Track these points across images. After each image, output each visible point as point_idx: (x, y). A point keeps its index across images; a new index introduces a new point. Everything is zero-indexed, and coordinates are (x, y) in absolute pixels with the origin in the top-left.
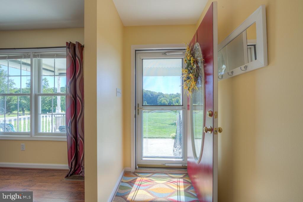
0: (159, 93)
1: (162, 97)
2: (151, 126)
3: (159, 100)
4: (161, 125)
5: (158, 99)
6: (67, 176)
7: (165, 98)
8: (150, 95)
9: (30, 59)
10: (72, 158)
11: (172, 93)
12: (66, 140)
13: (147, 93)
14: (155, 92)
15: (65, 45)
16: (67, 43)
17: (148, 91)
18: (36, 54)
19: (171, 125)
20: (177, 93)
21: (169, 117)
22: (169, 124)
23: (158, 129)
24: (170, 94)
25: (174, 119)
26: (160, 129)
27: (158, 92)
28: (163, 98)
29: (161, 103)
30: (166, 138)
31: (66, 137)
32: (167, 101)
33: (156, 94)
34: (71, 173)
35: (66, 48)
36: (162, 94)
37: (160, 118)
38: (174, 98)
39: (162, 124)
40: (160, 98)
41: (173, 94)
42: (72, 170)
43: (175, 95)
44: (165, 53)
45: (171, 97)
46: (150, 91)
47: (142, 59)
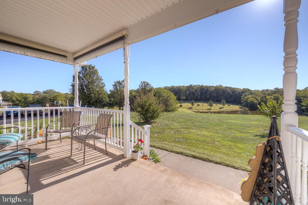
0: (244, 89)
1: (248, 95)
2: (219, 135)
3: (244, 98)
4: (238, 134)
5: (242, 96)
7: (253, 96)
8: (230, 93)
11: (265, 89)
13: (226, 90)
14: (237, 88)
17: (227, 87)
20: (276, 89)
22: (256, 134)
23: (229, 141)
24: (263, 91)
26: (232, 142)
27: (242, 88)
28: (250, 96)
29: (246, 101)
30: (237, 168)
32: (256, 99)
33: (239, 90)
36: (249, 90)
37: (240, 122)
38: (269, 95)
39: (241, 132)
40: (246, 96)
43: (271, 90)
46: (230, 88)
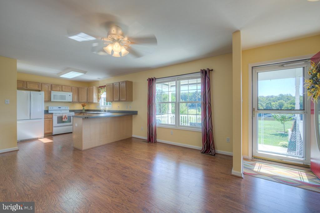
6: (202, 153)
9: (175, 82)
10: (205, 142)
12: (201, 131)
15: (200, 71)
16: (201, 70)
18: (179, 78)
19: (273, 135)
21: (269, 126)
25: (278, 129)
31: (201, 129)
34: (204, 151)
35: (200, 73)
41: (272, 97)
42: (205, 149)
44: (282, 66)
45: (270, 100)
47: (258, 73)
